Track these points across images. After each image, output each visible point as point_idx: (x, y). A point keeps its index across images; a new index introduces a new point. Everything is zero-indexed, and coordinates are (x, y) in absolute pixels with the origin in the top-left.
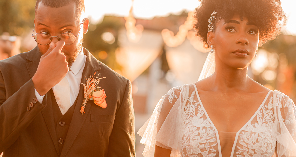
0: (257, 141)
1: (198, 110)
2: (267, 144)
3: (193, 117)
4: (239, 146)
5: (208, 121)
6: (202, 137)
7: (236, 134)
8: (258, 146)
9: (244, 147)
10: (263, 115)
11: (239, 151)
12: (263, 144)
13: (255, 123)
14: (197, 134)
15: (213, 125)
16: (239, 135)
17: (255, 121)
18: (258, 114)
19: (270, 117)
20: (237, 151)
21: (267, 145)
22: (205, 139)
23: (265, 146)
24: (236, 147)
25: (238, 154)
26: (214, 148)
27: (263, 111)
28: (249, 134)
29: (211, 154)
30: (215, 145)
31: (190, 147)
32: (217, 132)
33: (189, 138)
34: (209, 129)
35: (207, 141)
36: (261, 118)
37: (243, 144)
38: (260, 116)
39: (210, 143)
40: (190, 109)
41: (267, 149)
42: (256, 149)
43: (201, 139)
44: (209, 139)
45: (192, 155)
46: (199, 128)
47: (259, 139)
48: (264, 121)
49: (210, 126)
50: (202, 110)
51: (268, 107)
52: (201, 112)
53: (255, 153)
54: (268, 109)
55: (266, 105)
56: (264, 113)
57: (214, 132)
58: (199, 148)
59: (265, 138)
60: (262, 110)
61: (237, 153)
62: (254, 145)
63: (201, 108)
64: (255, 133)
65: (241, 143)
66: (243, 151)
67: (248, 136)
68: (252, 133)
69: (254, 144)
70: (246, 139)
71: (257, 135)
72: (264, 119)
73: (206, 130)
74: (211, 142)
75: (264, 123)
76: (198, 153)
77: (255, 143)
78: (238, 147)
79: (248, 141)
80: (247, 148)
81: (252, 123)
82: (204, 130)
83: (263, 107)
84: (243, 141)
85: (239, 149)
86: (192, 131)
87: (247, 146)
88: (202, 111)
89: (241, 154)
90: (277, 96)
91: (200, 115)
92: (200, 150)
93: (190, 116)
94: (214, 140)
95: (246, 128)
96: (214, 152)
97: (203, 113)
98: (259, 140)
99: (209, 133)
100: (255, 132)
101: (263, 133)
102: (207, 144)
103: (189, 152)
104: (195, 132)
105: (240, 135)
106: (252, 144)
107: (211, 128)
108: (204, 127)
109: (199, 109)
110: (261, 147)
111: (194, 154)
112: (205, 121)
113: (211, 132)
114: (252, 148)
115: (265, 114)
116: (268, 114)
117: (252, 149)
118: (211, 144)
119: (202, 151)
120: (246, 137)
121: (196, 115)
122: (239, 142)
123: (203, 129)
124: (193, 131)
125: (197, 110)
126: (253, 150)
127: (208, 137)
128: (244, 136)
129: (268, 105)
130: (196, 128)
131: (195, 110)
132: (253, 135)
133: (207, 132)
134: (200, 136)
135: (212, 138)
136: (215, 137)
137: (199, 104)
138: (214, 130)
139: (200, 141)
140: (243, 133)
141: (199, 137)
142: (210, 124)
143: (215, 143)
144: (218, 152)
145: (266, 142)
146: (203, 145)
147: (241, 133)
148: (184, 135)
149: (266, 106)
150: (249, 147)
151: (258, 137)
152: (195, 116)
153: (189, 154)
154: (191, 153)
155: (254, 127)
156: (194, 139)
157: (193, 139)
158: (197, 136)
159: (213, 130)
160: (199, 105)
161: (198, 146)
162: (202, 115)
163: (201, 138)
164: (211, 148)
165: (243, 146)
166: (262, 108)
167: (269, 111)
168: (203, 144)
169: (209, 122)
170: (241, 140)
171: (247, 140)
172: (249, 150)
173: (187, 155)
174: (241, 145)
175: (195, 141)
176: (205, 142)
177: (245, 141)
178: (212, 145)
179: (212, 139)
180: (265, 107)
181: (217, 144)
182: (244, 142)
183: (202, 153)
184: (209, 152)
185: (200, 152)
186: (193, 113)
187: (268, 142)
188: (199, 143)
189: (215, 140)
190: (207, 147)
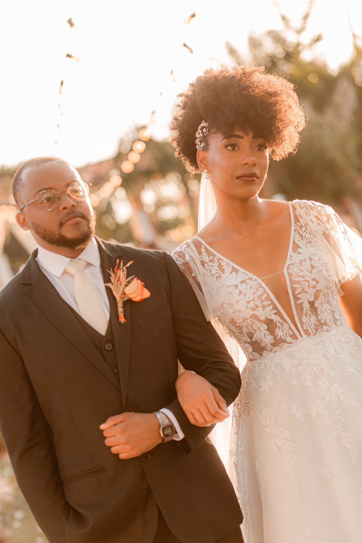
0: (313, 267)
1: (222, 266)
2: (325, 265)
3: (220, 277)
4: (295, 284)
5: (242, 273)
6: (245, 293)
7: (283, 273)
8: (317, 273)
9: (301, 282)
10: (301, 236)
11: (298, 289)
12: (321, 267)
13: (298, 250)
14: (238, 293)
15: (251, 275)
16: (288, 272)
17: (296, 247)
18: (294, 237)
19: (310, 234)
20: (296, 291)
21: (325, 267)
22: (251, 295)
23: (324, 268)
24: (292, 287)
25: (299, 294)
26: (266, 300)
27: (298, 231)
28: (299, 265)
29: (267, 308)
30: (265, 296)
31: (237, 313)
32: (259, 280)
33: (230, 303)
34: (249, 281)
35: (254, 295)
36: (301, 240)
37: (298, 279)
38: (298, 239)
39: (258, 296)
40: (211, 270)
41: (328, 271)
42: (317, 277)
43: (245, 297)
44: (255, 292)
45: (244, 321)
46: (237, 285)
47: (313, 263)
48: (306, 242)
49: (248, 278)
50: (227, 263)
51: (300, 224)
52: (227, 267)
53: (317, 282)
54: (302, 226)
55: (297, 223)
56: (300, 233)
57: (256, 281)
58: (248, 308)
59: (318, 259)
60: (296, 231)
61: (296, 293)
62: (312, 274)
63: (224, 262)
64: (305, 260)
65: (294, 280)
66: (303, 287)
67: (299, 267)
68: (301, 262)
69: (311, 272)
70: (298, 271)
71: (308, 260)
72: (305, 240)
73: (247, 284)
74: (260, 294)
75: (307, 243)
76: (250, 316)
77: (311, 271)
78: (294, 286)
79: (302, 273)
80: (306, 281)
81: (294, 250)
82: (244, 285)
83: (295, 226)
84: (296, 275)
85: (297, 288)
86: (231, 293)
87: (304, 279)
88: (227, 265)
89: (302, 293)
90: (301, 206)
91: (228, 270)
92: (250, 310)
93: (217, 278)
94: (261, 290)
95: (292, 260)
96: (269, 305)
97: (231, 267)
98: (314, 265)
99: (251, 286)
100: (305, 258)
101: (313, 255)
102: (255, 299)
103: (238, 319)
104: (234, 292)
105: (290, 271)
106: (309, 274)
107: (250, 279)
108: (243, 282)
109: (223, 264)
110: (320, 271)
111: (247, 319)
112: (239, 273)
113: (254, 283)
114: (311, 278)
115: (302, 233)
116: (306, 232)
117: (312, 280)
118: (260, 297)
119: (254, 311)
120: (297, 269)
121: (223, 272)
122: (293, 279)
123: (242, 285)
124: (232, 291)
125: (220, 267)
126: (314, 280)
127: (252, 290)
128: (294, 270)
129: (299, 222)
130: (234, 287)
131: (218, 267)
132: (304, 262)
133: (248, 286)
134: (243, 293)
135: (258, 289)
136: (261, 286)
137: (218, 258)
138: (256, 280)
139: (246, 299)
140: (291, 266)
141: (242, 296)
142: (247, 275)
143: (265, 294)
144: (274, 303)
145: (322, 262)
146: (252, 303)
147: (288, 268)
149: (299, 224)
150: (307, 279)
151: (311, 261)
152: (223, 275)
153: (240, 322)
154: (242, 320)
155: (299, 253)
156: (238, 300)
157: (236, 301)
158: (239, 295)
159: (254, 279)
160: (220, 259)
161: (247, 306)
162: (231, 269)
164: (262, 302)
165: (299, 281)
166: (295, 228)
167: (304, 227)
168: (250, 301)
169: (244, 273)
170: (293, 276)
171: (300, 271)
172: (309, 283)
173: (237, 325)
174: (296, 281)
175: (240, 302)
176: (252, 298)
177: (299, 274)
178: (262, 297)
179: (259, 291)
180: (297, 225)
181: (268, 294)
182: (298, 276)
183: (255, 313)
184: (262, 307)
185: (252, 312)
186: (218, 272)
187: (325, 262)
188: (246, 302)
189: (263, 290)
190: (258, 303)
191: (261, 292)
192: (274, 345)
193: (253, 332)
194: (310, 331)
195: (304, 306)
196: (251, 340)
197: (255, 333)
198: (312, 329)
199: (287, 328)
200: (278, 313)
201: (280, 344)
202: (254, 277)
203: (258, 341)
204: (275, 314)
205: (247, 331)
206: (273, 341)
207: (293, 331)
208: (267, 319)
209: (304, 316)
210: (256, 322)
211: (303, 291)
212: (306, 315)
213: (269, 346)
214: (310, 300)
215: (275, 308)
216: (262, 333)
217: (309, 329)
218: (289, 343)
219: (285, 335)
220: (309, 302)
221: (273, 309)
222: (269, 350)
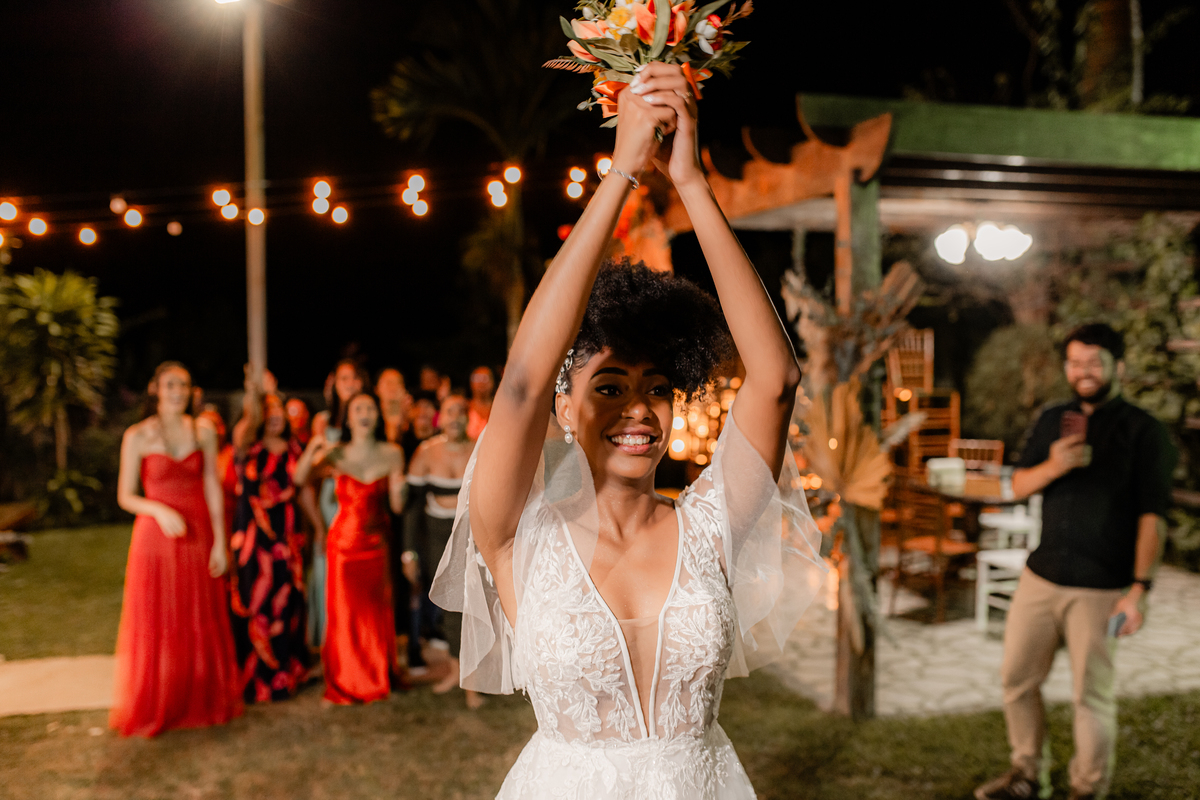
0: (707, 625)
1: (568, 569)
3: (557, 585)
4: (669, 646)
5: (592, 598)
6: (583, 638)
7: (657, 619)
9: (681, 646)
10: (692, 556)
11: (671, 657)
13: (687, 582)
14: (571, 632)
15: (604, 606)
16: (665, 621)
17: (685, 577)
18: (683, 558)
20: (667, 659)
22: (593, 644)
24: (663, 650)
26: (613, 662)
27: (689, 546)
28: (685, 614)
29: (609, 676)
30: (614, 654)
31: (556, 662)
32: (615, 623)
33: (553, 642)
34: (597, 618)
35: (596, 647)
36: (692, 566)
37: (677, 639)
38: (689, 562)
40: (550, 565)
43: (581, 644)
44: (600, 643)
45: (562, 680)
46: (575, 617)
47: (710, 617)
48: (701, 571)
49: (598, 611)
50: (576, 567)
51: (693, 533)
52: (575, 573)
53: (707, 652)
55: (688, 530)
56: (692, 550)
58: (578, 665)
61: (668, 662)
62: (703, 636)
63: (574, 563)
64: (699, 607)
65: (673, 638)
66: (680, 656)
67: (686, 618)
68: (691, 609)
69: (702, 634)
70: (683, 626)
72: (698, 566)
73: (592, 622)
74: (607, 648)
75: (703, 574)
76: (576, 678)
77: (704, 632)
78: (667, 648)
79: (688, 630)
81: (682, 582)
83: (684, 537)
84: (676, 632)
85: (669, 654)
86: (560, 626)
87: (686, 643)
88: (576, 570)
89: (676, 664)
91: (573, 581)
92: (580, 669)
93: (552, 585)
94: (611, 643)
95: (675, 600)
96: (614, 672)
97: (579, 577)
98: (710, 622)
99: (598, 628)
100: (698, 604)
102: (597, 654)
103: (554, 675)
104: (566, 627)
105: (669, 620)
106: (699, 636)
107: (602, 614)
108: (587, 615)
109: (570, 566)
111: (569, 681)
112: (586, 596)
113: (603, 626)
114: (700, 644)
115: (695, 552)
116: (700, 551)
117: (700, 647)
118: (604, 653)
119: (586, 673)
120: (682, 621)
121: (565, 580)
122: (670, 637)
123: (583, 619)
124: (562, 624)
125: (564, 568)
126: (703, 647)
127: (596, 636)
128: (675, 620)
129: (692, 529)
130: (569, 617)
132: (694, 613)
133: (593, 626)
134: (580, 637)
135: (606, 639)
136: (614, 635)
137: (569, 551)
138: (609, 621)
139: (580, 649)
140: (672, 613)
141: (577, 641)
142: (599, 605)
143: (616, 651)
144: (625, 671)
146: (588, 659)
147: (665, 615)
148: (540, 635)
149: (691, 535)
150: (692, 644)
152: (562, 584)
153: (555, 680)
154: (560, 678)
156: (566, 644)
157: (562, 644)
158: (571, 636)
159: (607, 618)
160: (571, 555)
161: (577, 661)
162: (578, 581)
163: (581, 641)
164: (607, 662)
165: (679, 644)
166: (685, 540)
167: (699, 541)
168: (586, 655)
169: (595, 598)
170: (671, 630)
171: (686, 627)
173: (549, 680)
174: (673, 642)
175: (568, 649)
176: (591, 652)
177: (682, 631)
178: (609, 654)
179: (607, 642)
181: (621, 652)
182: (679, 634)
183: (586, 676)
184: (602, 671)
185: (581, 674)
186: (557, 575)
188: (579, 654)
189: (615, 643)
190: (599, 661)
191: (610, 647)
192: (595, 735)
193: (570, 701)
194: (667, 731)
195: (672, 686)
196: (561, 712)
197: (574, 704)
198: (670, 729)
199: (631, 715)
200: (625, 689)
201: (609, 736)
202: (610, 615)
203: (573, 718)
204: (620, 688)
205: (561, 696)
206: (598, 730)
207: (637, 722)
208: (602, 691)
209: (666, 703)
210: (582, 690)
211: (679, 661)
212: (669, 704)
213: (588, 734)
214: (684, 679)
215: (623, 677)
216: (585, 710)
217: (666, 726)
218: (623, 741)
219: (622, 725)
220: (682, 681)
221: (620, 679)
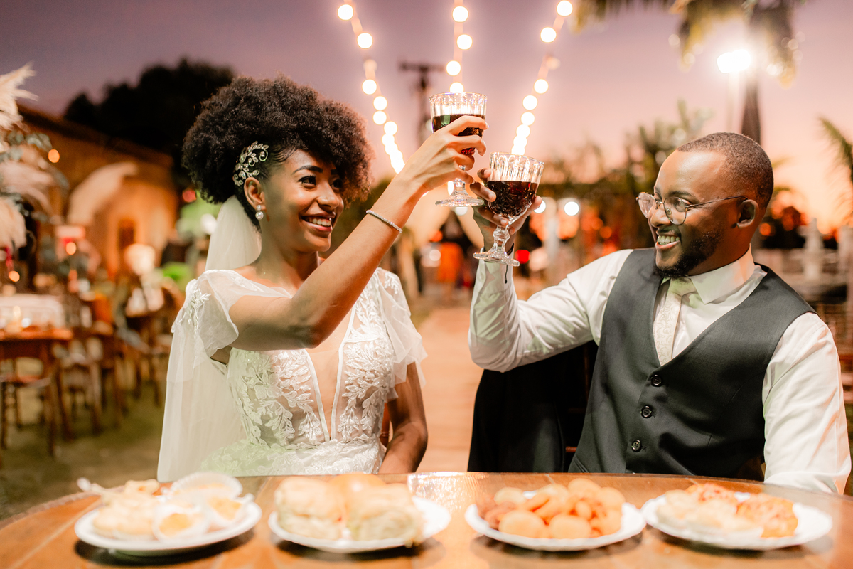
4: (348, 370)
7: (338, 352)
8: (378, 364)
9: (356, 370)
10: (364, 310)
11: (349, 378)
13: (360, 326)
16: (343, 352)
17: (358, 322)
20: (346, 379)
22: (291, 370)
24: (343, 374)
25: (349, 384)
26: (306, 384)
27: (361, 303)
28: (359, 347)
29: (303, 395)
30: (307, 378)
31: (263, 387)
32: (307, 355)
33: (260, 370)
35: (293, 372)
36: (363, 316)
37: (353, 365)
38: (360, 313)
42: (377, 369)
44: (297, 369)
45: (266, 400)
47: (377, 349)
48: (369, 320)
53: (375, 376)
54: (365, 299)
57: (303, 355)
58: (280, 387)
59: (383, 346)
61: (346, 382)
62: (372, 363)
64: (368, 343)
66: (356, 378)
67: (360, 350)
68: (364, 343)
70: (357, 355)
71: (372, 345)
72: (368, 317)
73: (290, 354)
75: (371, 322)
76: (276, 397)
77: (372, 360)
78: (346, 372)
79: (361, 358)
80: (362, 370)
81: (355, 326)
82: (286, 353)
84: (353, 359)
85: (349, 376)
87: (361, 368)
89: (353, 384)
92: (281, 390)
95: (351, 337)
96: (306, 392)
98: (378, 353)
99: (294, 359)
100: (367, 340)
101: (378, 339)
103: (260, 395)
104: (271, 359)
105: (346, 351)
106: (369, 363)
111: (272, 399)
113: (299, 357)
117: (370, 371)
118: (300, 377)
119: (285, 393)
120: (356, 352)
122: (348, 363)
123: (283, 352)
126: (373, 371)
127: (294, 365)
128: (352, 352)
132: (366, 345)
133: (292, 357)
134: (281, 364)
135: (301, 367)
136: (307, 364)
139: (282, 374)
140: (349, 346)
143: (309, 376)
147: (345, 347)
151: (375, 347)
153: (261, 399)
155: (362, 332)
156: (272, 371)
157: (268, 371)
158: (275, 364)
159: (301, 352)
161: (279, 384)
163: (282, 368)
164: (301, 384)
165: (354, 369)
167: (368, 301)
170: (349, 358)
171: (359, 356)
172: (365, 373)
173: (256, 400)
174: (350, 367)
175: (272, 375)
177: (356, 359)
178: (303, 378)
179: (302, 369)
181: (312, 376)
182: (355, 361)
183: (285, 395)
184: (298, 391)
185: (281, 394)
189: (307, 370)
190: (295, 383)
191: (303, 373)
192: (290, 441)
193: (271, 416)
194: (344, 435)
195: (349, 402)
196: (264, 425)
197: (274, 418)
198: (347, 434)
199: (317, 425)
200: (314, 405)
201: (300, 442)
203: (273, 429)
204: (310, 404)
206: (292, 437)
207: (322, 430)
208: (297, 408)
209: (344, 414)
210: (282, 407)
211: (355, 382)
212: (347, 414)
213: (285, 441)
214: (359, 397)
215: (313, 396)
216: (283, 422)
217: (344, 432)
219: (310, 433)
220: (357, 399)
221: (310, 397)
222: (282, 445)
